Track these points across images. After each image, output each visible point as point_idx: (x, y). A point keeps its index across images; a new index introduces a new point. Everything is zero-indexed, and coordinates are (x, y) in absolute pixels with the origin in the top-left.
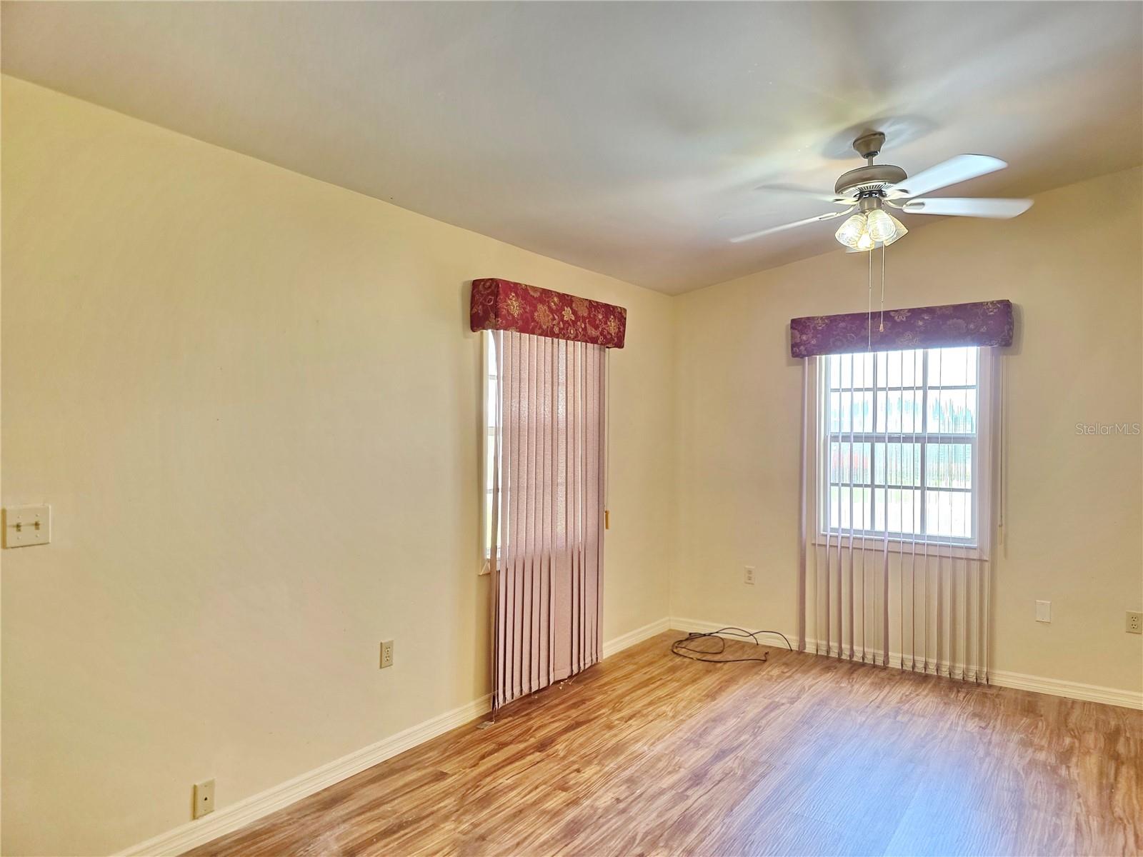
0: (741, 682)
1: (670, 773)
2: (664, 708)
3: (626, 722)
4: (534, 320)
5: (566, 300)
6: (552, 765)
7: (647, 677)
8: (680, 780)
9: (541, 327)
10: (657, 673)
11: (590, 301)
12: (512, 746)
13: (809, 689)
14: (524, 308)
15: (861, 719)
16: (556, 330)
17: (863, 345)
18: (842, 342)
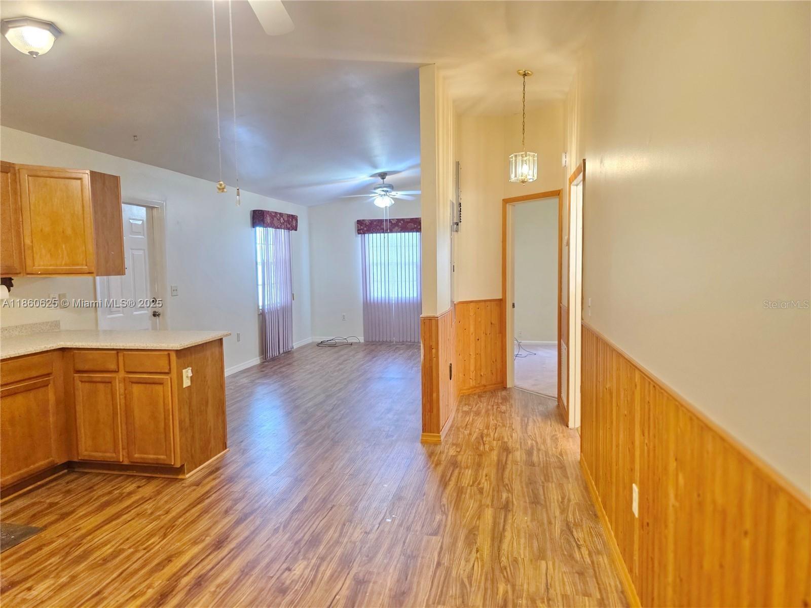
4: (274, 223)
5: (281, 215)
6: (295, 367)
7: (310, 352)
9: (276, 225)
10: (314, 350)
11: (287, 214)
12: (279, 365)
13: (368, 349)
14: (271, 219)
15: (384, 352)
16: (279, 226)
17: (382, 231)
18: (375, 229)
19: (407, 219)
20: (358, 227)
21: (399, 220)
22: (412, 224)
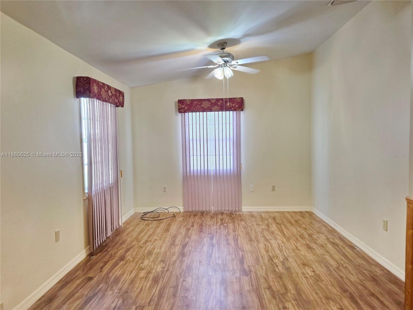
0: (173, 224)
1: (173, 255)
2: (155, 237)
3: (145, 244)
4: (101, 95)
5: (109, 87)
6: (131, 264)
7: (140, 229)
8: (178, 256)
9: (103, 98)
10: (143, 227)
11: (115, 88)
12: (110, 262)
13: (195, 222)
14: (98, 90)
15: (215, 227)
16: (107, 99)
17: (202, 109)
18: (195, 108)
19: (225, 99)
20: (179, 106)
21: (218, 100)
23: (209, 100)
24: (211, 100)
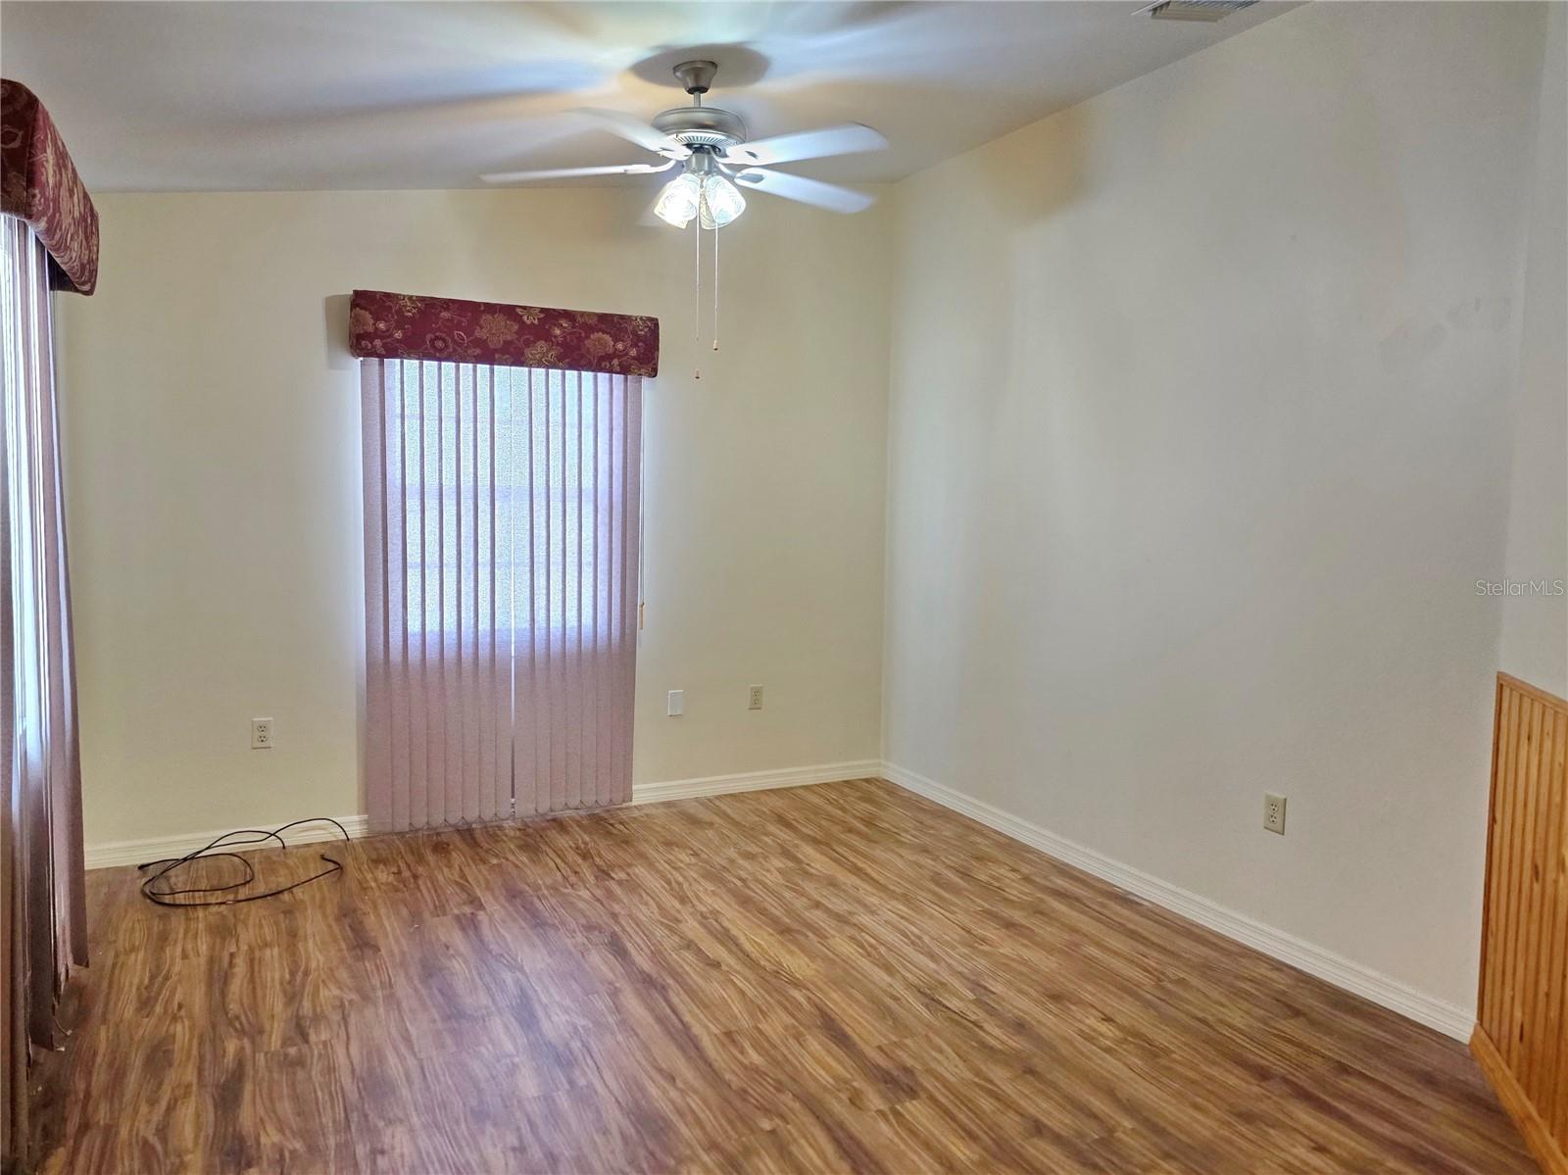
2: (326, 993)
3: (306, 1041)
7: (198, 960)
10: (202, 947)
13: (469, 883)
15: (584, 893)
17: (478, 351)
18: (444, 340)
19: (583, 314)
20: (356, 320)
21: (551, 316)
22: (607, 337)
23: (509, 311)
24: (519, 311)
